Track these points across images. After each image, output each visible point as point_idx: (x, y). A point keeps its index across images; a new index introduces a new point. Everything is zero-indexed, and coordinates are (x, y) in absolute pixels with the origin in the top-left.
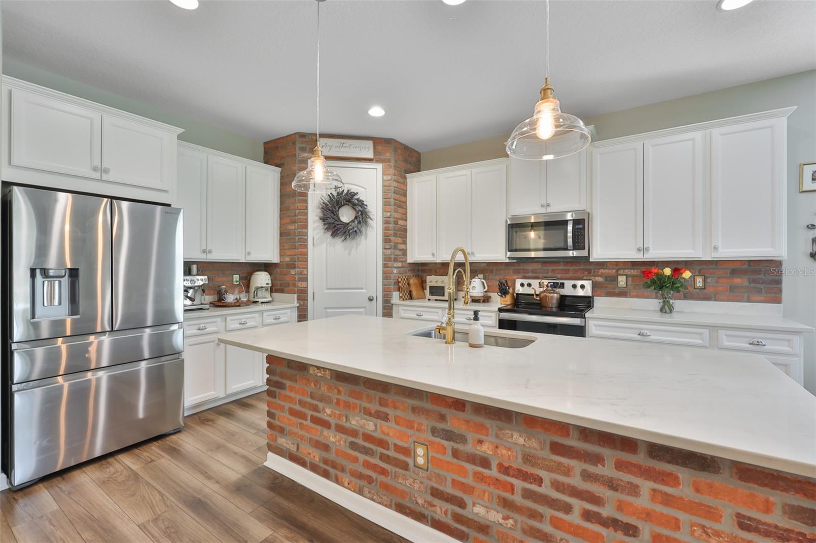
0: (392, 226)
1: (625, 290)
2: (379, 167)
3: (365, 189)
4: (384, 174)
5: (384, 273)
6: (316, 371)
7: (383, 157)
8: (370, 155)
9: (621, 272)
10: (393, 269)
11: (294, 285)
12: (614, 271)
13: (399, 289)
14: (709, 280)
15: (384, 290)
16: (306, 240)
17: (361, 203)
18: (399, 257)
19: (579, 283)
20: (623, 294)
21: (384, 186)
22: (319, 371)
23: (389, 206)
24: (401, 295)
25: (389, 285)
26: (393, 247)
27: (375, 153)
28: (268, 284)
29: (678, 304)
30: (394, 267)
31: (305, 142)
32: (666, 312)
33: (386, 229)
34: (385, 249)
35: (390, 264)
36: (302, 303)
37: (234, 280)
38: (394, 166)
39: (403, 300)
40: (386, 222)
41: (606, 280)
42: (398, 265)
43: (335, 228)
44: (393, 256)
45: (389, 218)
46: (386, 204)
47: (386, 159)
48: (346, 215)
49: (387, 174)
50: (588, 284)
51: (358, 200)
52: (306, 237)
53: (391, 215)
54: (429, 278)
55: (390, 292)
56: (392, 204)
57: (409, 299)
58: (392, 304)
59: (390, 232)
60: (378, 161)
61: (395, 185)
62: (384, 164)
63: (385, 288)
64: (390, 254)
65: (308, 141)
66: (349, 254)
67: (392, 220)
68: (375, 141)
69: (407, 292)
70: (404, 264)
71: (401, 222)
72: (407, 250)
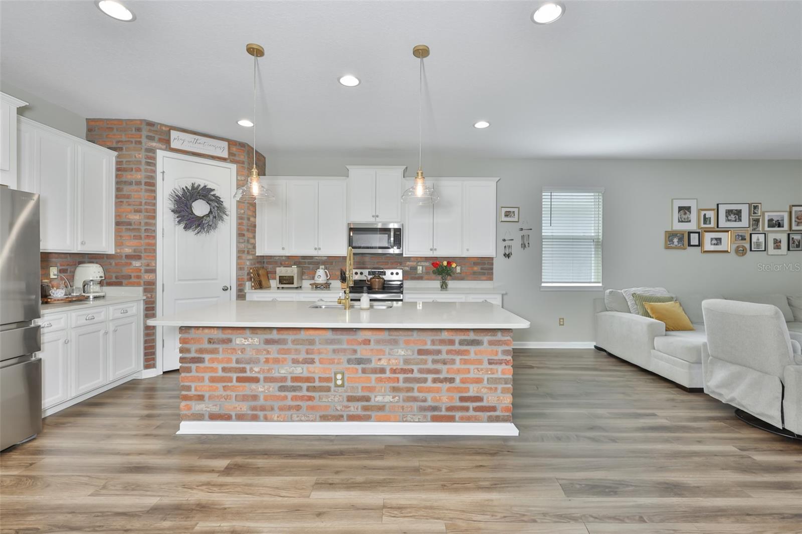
0: (246, 222)
1: (422, 275)
2: (234, 167)
3: (221, 186)
4: (238, 174)
5: (238, 264)
6: (244, 340)
7: (237, 159)
8: (225, 154)
9: (419, 264)
10: (247, 261)
11: (139, 277)
12: (415, 263)
13: (250, 279)
14: (463, 269)
15: (238, 279)
16: (154, 231)
17: (218, 200)
18: (250, 250)
19: (395, 271)
20: (420, 278)
21: (237, 185)
22: (246, 340)
23: (243, 204)
24: (253, 284)
25: (243, 276)
26: (246, 241)
27: (230, 154)
28: (101, 277)
29: (451, 284)
30: (247, 259)
31: (154, 131)
32: (444, 288)
33: (239, 224)
34: (239, 242)
35: (243, 256)
36: (149, 295)
37: (52, 273)
38: (248, 168)
39: (255, 289)
40: (240, 218)
41: (411, 270)
42: (250, 258)
43: (191, 222)
44: (246, 250)
45: (243, 214)
46: (240, 201)
47: (240, 161)
48: (200, 208)
49: (242, 175)
50: (400, 272)
51: (214, 195)
52: (153, 228)
53: (244, 212)
54: (278, 269)
55: (244, 281)
56: (246, 202)
57: (260, 288)
58: (245, 292)
59: (244, 227)
60: (232, 162)
62: (238, 165)
64: (243, 247)
65: (156, 131)
67: (245, 216)
68: (231, 143)
69: (257, 281)
70: (254, 256)
71: (252, 218)
72: (256, 244)
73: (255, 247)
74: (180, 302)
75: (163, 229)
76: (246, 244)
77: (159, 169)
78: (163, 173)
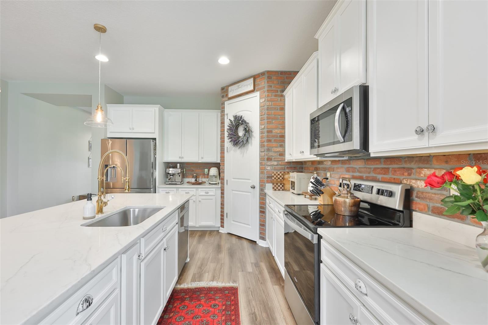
0: (266, 134)
2: (258, 94)
3: (251, 111)
4: (260, 98)
7: (260, 87)
8: (251, 88)
10: (267, 167)
13: (272, 182)
16: (224, 149)
17: (246, 122)
18: (273, 158)
19: (389, 188)
21: (261, 107)
23: (264, 121)
24: (274, 186)
25: (263, 178)
26: (266, 151)
27: (254, 85)
30: (267, 165)
33: (261, 137)
34: (261, 152)
35: (264, 162)
36: (222, 186)
37: (205, 171)
38: (267, 90)
39: (275, 190)
40: (262, 133)
42: (272, 164)
43: (236, 141)
44: (266, 157)
45: (263, 129)
46: (261, 119)
47: (262, 87)
48: (241, 131)
49: (263, 98)
53: (264, 127)
54: (291, 175)
55: (264, 183)
56: (266, 118)
57: (283, 190)
58: (266, 193)
59: (264, 139)
60: (257, 91)
61: (268, 105)
62: (261, 91)
63: (261, 180)
64: (264, 155)
65: (225, 91)
66: (243, 156)
67: (265, 130)
68: (255, 77)
69: (281, 184)
70: (280, 163)
71: (276, 131)
72: (285, 152)
73: (282, 154)
74: (234, 192)
75: (227, 148)
76: (266, 153)
77: (226, 113)
78: (227, 114)
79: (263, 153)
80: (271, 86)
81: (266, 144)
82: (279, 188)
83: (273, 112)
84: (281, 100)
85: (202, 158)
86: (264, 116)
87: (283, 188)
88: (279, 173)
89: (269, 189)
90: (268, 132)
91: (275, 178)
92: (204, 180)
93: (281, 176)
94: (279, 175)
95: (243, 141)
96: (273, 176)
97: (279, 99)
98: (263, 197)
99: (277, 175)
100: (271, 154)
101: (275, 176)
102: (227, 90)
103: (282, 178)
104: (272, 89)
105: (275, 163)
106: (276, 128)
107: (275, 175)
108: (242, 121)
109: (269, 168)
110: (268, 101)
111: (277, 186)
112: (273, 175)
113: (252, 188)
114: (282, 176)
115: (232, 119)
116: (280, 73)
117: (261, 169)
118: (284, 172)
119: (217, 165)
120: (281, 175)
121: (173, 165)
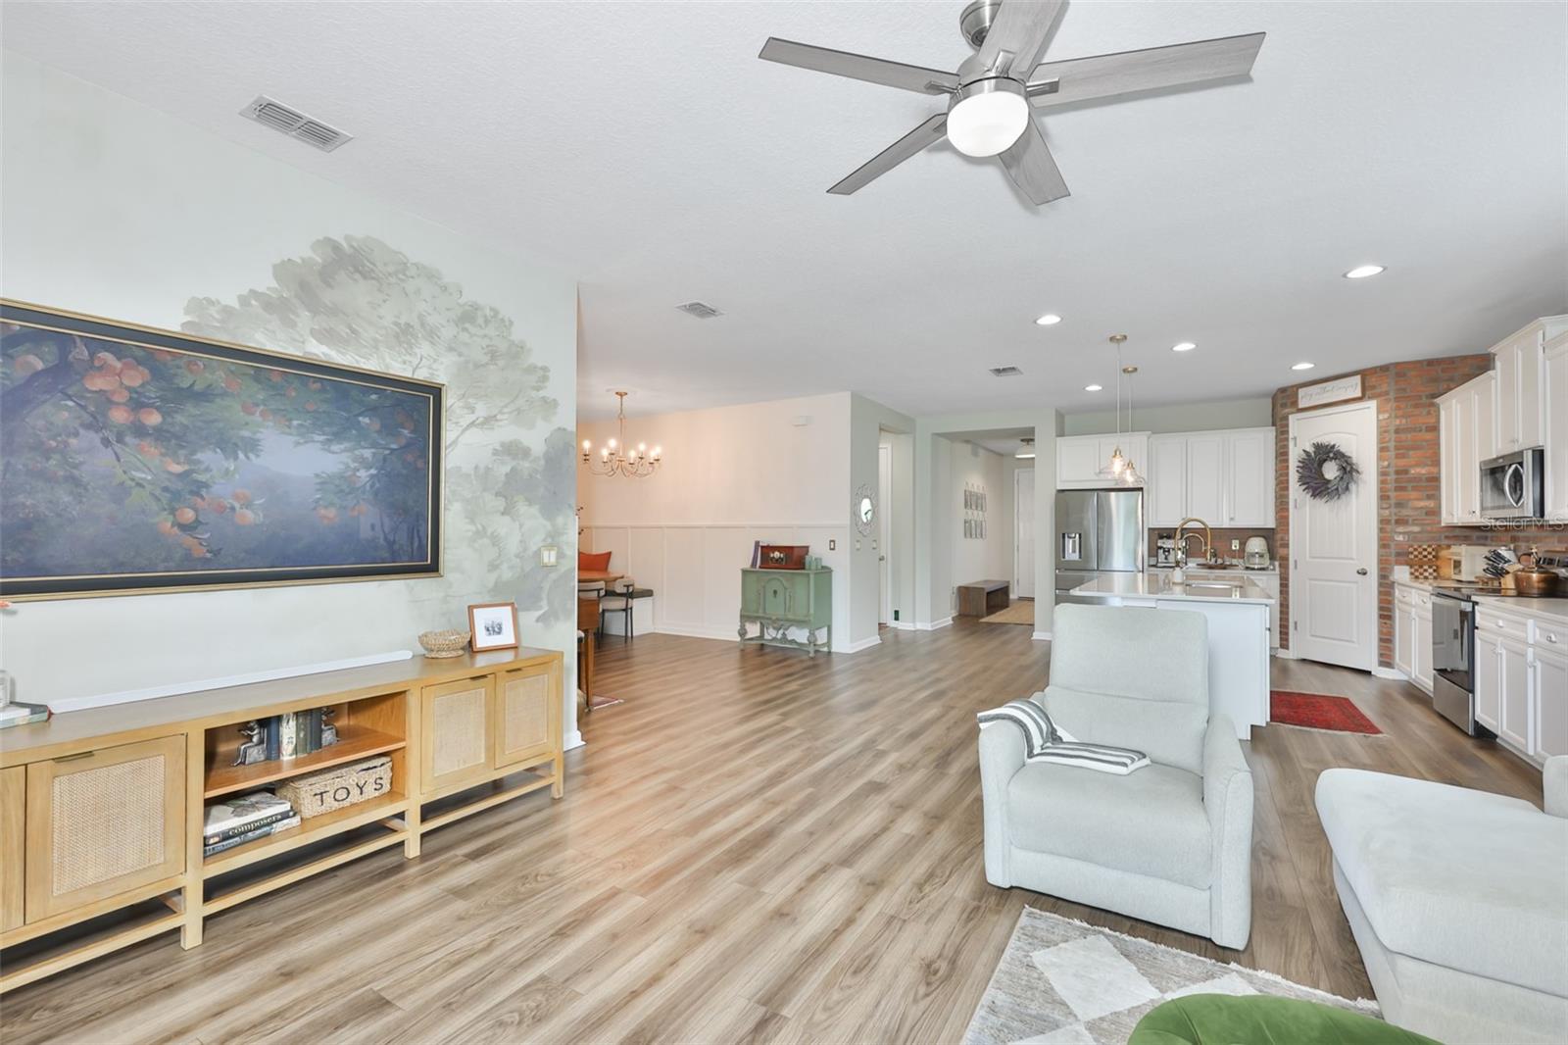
0: (1392, 477)
2: (1373, 404)
4: (1379, 412)
7: (1378, 391)
8: (1357, 393)
10: (1395, 535)
13: (1409, 563)
15: (1381, 562)
16: (1288, 503)
18: (1410, 518)
21: (1380, 427)
23: (1387, 453)
24: (1413, 570)
25: (1387, 556)
26: (1393, 506)
27: (1364, 388)
28: (1260, 550)
30: (1396, 532)
31: (1286, 396)
33: (1382, 483)
34: (1382, 508)
35: (1389, 528)
36: (1284, 572)
37: (1235, 545)
38: (1398, 397)
39: (1417, 577)
40: (1383, 474)
42: (1409, 530)
43: (1317, 486)
44: (1394, 518)
46: (1382, 449)
47: (1381, 392)
48: (1331, 471)
49: (1384, 412)
52: (1287, 500)
53: (1389, 464)
55: (1390, 564)
56: (1392, 448)
57: (1435, 578)
58: (1394, 583)
59: (1389, 485)
60: (1370, 398)
61: (1397, 423)
62: (1379, 399)
63: (1381, 559)
64: (1388, 515)
65: (1288, 394)
66: (1334, 518)
67: (1392, 470)
68: (1364, 374)
69: (1430, 567)
70: (1429, 528)
71: (1418, 470)
72: (1440, 507)
73: (1435, 512)
74: (1313, 582)
75: (1296, 500)
76: (1393, 510)
77: (1291, 436)
78: (1295, 438)
79: (1387, 512)
80: (1404, 390)
81: (1392, 494)
82: (1426, 574)
83: (1409, 436)
84: (1429, 413)
85: (1232, 519)
86: (1389, 444)
87: (1435, 574)
88: (1425, 547)
89: (1401, 573)
90: (1397, 472)
91: (1416, 556)
92: (1235, 561)
93: (1430, 553)
94: (1425, 550)
95: (1337, 489)
96: (1412, 553)
97: (1425, 411)
98: (1386, 588)
99: (1420, 550)
100: (1405, 512)
101: (1416, 553)
102: (1296, 395)
103: (1434, 557)
104: (1406, 395)
105: (1416, 529)
106: (1417, 465)
107: (1415, 550)
108: (1335, 454)
109: (1401, 538)
110: (1396, 417)
111: (1421, 570)
112: (1411, 549)
113: (1358, 573)
114: (1434, 553)
115: (1311, 450)
116: (1425, 363)
117: (1380, 539)
118: (1439, 546)
119: (1266, 534)
120: (1430, 550)
121: (1168, 534)
